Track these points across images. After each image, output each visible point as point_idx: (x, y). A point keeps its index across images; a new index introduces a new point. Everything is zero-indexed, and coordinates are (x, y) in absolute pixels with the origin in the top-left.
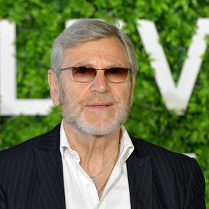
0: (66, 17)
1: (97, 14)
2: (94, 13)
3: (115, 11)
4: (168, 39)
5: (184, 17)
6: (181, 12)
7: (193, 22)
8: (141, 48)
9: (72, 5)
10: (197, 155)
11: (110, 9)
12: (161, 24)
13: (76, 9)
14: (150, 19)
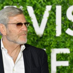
0: (4, 5)
1: (14, 4)
2: (13, 4)
3: (20, 3)
4: (37, 12)
5: (42, 5)
6: (41, 3)
7: (45, 7)
8: (28, 15)
9: (6, 1)
10: (46, 49)
11: (18, 3)
12: (34, 7)
13: (7, 3)
14: (31, 6)
